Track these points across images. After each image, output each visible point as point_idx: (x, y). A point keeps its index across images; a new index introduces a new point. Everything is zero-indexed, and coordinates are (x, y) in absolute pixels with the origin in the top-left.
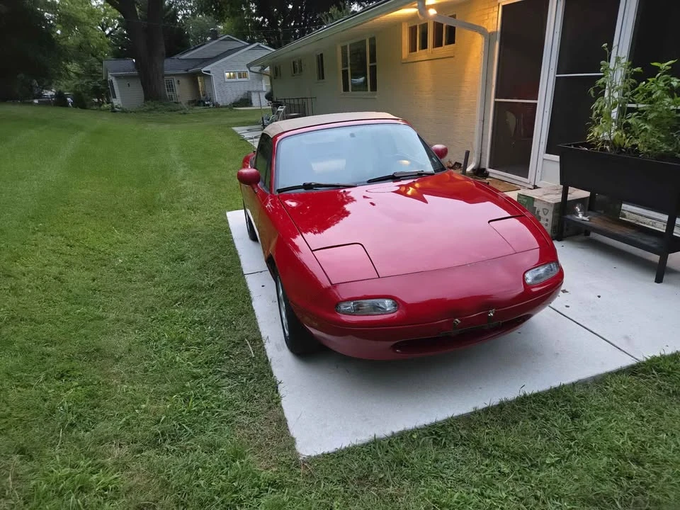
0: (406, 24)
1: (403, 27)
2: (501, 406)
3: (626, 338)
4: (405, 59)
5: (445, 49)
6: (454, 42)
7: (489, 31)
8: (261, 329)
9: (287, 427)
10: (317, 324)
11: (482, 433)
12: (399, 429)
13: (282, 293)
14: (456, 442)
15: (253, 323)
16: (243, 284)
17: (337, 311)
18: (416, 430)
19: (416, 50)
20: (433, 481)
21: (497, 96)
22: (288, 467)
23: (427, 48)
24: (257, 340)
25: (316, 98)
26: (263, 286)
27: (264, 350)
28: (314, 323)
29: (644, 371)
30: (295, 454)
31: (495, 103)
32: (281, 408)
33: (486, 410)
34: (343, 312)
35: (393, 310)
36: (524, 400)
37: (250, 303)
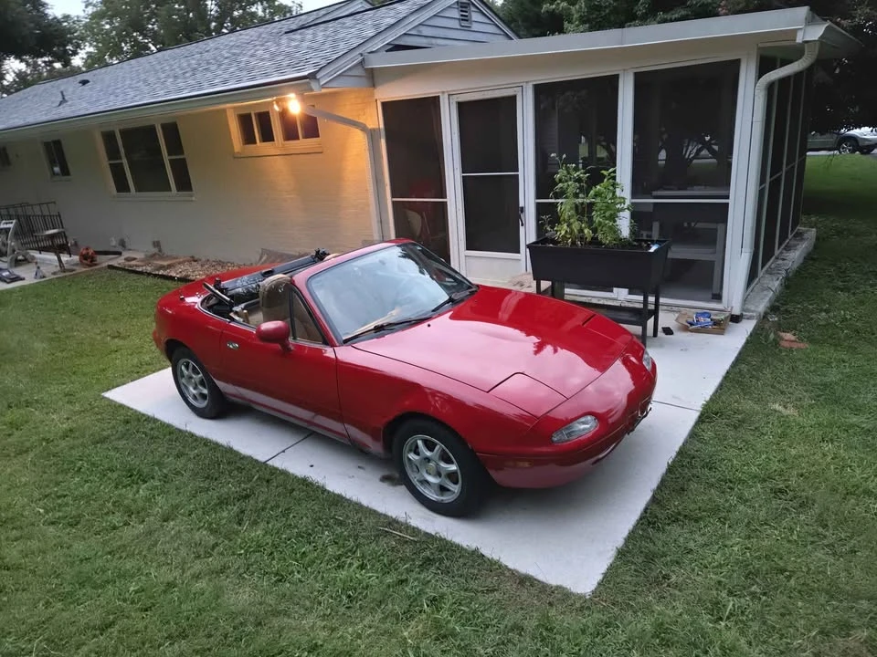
1: (229, 115)
4: (238, 153)
5: (303, 144)
6: (317, 136)
7: (369, 127)
8: (381, 509)
9: (539, 581)
10: (527, 464)
11: (675, 506)
12: (625, 534)
13: (443, 450)
14: (667, 521)
15: (359, 507)
16: (284, 473)
17: (553, 442)
18: (636, 527)
19: (255, 143)
20: (690, 556)
21: (393, 196)
22: (588, 608)
23: (273, 140)
24: (392, 523)
25: (54, 203)
26: (312, 466)
27: (414, 528)
28: (521, 464)
29: (708, 417)
30: (580, 597)
31: (393, 202)
32: (509, 570)
33: (658, 488)
34: (558, 442)
35: (595, 424)
36: (670, 469)
37: (324, 490)
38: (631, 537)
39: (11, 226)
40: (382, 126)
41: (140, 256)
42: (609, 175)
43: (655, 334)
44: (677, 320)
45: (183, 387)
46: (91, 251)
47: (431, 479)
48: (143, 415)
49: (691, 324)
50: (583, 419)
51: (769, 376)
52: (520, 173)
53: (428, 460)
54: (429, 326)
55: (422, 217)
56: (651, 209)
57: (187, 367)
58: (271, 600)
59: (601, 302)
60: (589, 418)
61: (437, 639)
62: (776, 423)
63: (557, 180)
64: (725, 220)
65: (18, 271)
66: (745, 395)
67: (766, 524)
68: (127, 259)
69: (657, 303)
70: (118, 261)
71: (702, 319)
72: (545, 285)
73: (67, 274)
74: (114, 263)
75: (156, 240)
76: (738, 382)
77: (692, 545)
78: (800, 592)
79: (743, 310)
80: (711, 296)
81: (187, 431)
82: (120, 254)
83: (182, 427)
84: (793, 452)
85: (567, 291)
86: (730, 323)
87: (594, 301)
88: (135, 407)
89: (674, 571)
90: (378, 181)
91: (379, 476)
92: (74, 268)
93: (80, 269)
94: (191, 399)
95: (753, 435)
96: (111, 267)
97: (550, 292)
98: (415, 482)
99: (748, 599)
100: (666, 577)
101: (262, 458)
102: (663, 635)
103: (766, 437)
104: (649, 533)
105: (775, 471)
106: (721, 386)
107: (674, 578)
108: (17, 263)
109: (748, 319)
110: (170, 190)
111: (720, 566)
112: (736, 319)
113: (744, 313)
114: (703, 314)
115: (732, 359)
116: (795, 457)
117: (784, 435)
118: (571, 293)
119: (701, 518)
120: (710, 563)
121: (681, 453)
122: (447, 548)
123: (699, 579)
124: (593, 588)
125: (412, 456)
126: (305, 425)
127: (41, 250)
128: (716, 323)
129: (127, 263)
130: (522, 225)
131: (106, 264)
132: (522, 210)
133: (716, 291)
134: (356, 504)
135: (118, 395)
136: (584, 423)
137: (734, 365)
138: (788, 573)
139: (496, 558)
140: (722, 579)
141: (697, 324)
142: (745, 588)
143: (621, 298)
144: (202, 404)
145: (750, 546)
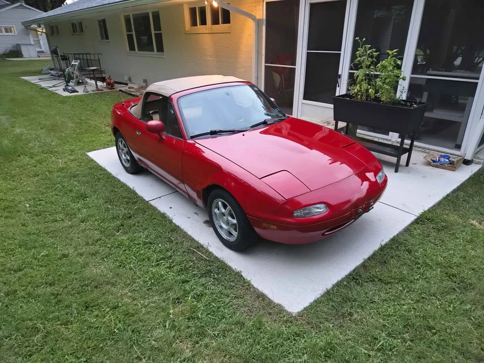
0: (187, 5)
1: (184, 8)
2: (374, 254)
3: (403, 205)
4: (188, 31)
5: (221, 27)
6: (229, 22)
7: (257, 18)
8: (197, 238)
9: (269, 299)
10: (275, 227)
11: (375, 272)
12: (335, 281)
13: (230, 210)
14: (366, 280)
15: (185, 235)
16: (155, 209)
17: (294, 216)
18: (343, 280)
19: (197, 25)
20: (372, 305)
21: (266, 62)
22: (291, 322)
23: (206, 24)
24: (200, 247)
25: (101, 54)
26: (171, 208)
27: (210, 253)
28: (272, 227)
29: (421, 221)
30: (289, 314)
31: (266, 66)
32: (254, 288)
33: (369, 258)
34: (297, 216)
35: (326, 210)
36: (382, 249)
37: (171, 222)
38: (338, 285)
39: (76, 63)
40: (265, 18)
41: (136, 87)
42: (392, 54)
43: (407, 165)
44: (425, 158)
45: (120, 155)
46: (112, 81)
47: (224, 226)
48: (100, 166)
49: (434, 161)
50: (318, 206)
51: (477, 202)
52: (342, 52)
53: (224, 214)
54: (244, 135)
55: (281, 77)
56: (424, 83)
57: (122, 143)
58: (110, 275)
59: (380, 141)
60: (322, 206)
61: (189, 319)
62: (469, 232)
63: (358, 55)
64: (473, 95)
65: (77, 88)
66: (455, 211)
67: (434, 295)
68: (130, 88)
69: (412, 145)
70: (124, 88)
71: (442, 160)
72: (342, 124)
73: (100, 92)
74: (123, 89)
75: (145, 79)
76: (453, 202)
77: (376, 298)
78: (438, 345)
79: (474, 157)
80: (454, 146)
81: (117, 178)
82: (127, 84)
83: (115, 176)
84: (473, 253)
85: (358, 131)
86: (462, 165)
87: (376, 140)
88: (98, 162)
89: (358, 312)
90: (258, 52)
91: (204, 220)
92: (103, 89)
93: (106, 90)
94: (123, 161)
95: (449, 237)
96: (120, 90)
97: (345, 130)
98: (217, 226)
99: (399, 341)
100: (351, 314)
101: (147, 199)
102: (329, 350)
103: (458, 240)
104: (351, 285)
105: (455, 263)
106: (439, 204)
107: (355, 316)
108: (79, 83)
109: (476, 163)
110: (154, 51)
111: (389, 316)
112: (467, 162)
113: (474, 159)
114: (444, 157)
115: (455, 187)
116: (473, 257)
117: (471, 241)
118: (361, 132)
119: (389, 283)
120: (382, 312)
121: (394, 240)
122: (224, 268)
123: (372, 320)
124: (300, 310)
125: (216, 211)
126: (174, 186)
127: (91, 79)
128: (451, 163)
129: (129, 90)
130: (338, 86)
131: (119, 89)
132: (340, 76)
133: (458, 143)
134: (185, 232)
135: (92, 155)
136: (318, 208)
137: (454, 191)
138: (435, 331)
139: (249, 279)
140: (387, 324)
141: (438, 162)
142: (400, 333)
143: (393, 140)
144: (127, 165)
145: (416, 307)
